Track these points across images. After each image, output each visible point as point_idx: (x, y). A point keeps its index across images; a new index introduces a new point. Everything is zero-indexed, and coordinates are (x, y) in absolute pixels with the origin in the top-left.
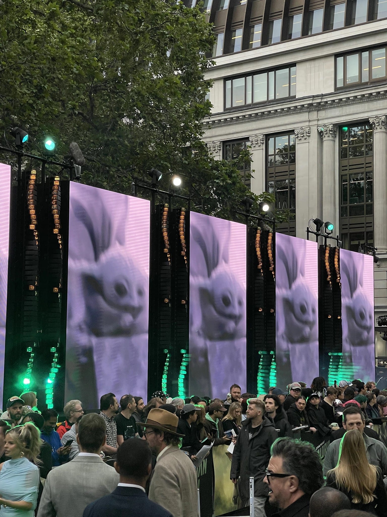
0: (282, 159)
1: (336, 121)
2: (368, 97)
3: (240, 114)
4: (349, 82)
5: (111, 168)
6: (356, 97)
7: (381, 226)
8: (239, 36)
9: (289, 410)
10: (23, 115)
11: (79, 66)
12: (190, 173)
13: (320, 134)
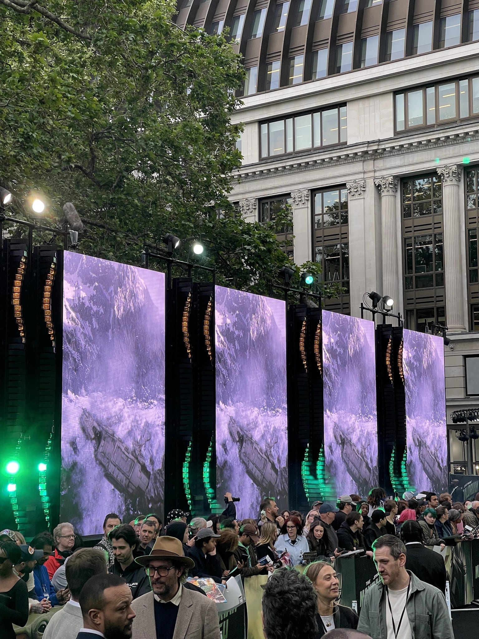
0: (333, 219)
1: (396, 172)
2: (435, 143)
3: (279, 165)
4: (411, 124)
5: (118, 233)
6: (420, 143)
7: (454, 300)
8: (276, 69)
9: (340, 530)
10: (6, 170)
11: (75, 109)
12: (215, 239)
13: (378, 187)
